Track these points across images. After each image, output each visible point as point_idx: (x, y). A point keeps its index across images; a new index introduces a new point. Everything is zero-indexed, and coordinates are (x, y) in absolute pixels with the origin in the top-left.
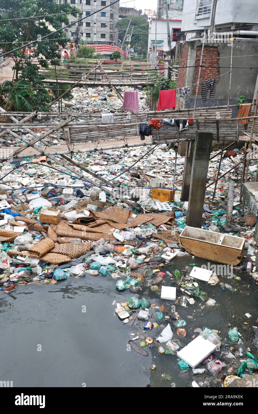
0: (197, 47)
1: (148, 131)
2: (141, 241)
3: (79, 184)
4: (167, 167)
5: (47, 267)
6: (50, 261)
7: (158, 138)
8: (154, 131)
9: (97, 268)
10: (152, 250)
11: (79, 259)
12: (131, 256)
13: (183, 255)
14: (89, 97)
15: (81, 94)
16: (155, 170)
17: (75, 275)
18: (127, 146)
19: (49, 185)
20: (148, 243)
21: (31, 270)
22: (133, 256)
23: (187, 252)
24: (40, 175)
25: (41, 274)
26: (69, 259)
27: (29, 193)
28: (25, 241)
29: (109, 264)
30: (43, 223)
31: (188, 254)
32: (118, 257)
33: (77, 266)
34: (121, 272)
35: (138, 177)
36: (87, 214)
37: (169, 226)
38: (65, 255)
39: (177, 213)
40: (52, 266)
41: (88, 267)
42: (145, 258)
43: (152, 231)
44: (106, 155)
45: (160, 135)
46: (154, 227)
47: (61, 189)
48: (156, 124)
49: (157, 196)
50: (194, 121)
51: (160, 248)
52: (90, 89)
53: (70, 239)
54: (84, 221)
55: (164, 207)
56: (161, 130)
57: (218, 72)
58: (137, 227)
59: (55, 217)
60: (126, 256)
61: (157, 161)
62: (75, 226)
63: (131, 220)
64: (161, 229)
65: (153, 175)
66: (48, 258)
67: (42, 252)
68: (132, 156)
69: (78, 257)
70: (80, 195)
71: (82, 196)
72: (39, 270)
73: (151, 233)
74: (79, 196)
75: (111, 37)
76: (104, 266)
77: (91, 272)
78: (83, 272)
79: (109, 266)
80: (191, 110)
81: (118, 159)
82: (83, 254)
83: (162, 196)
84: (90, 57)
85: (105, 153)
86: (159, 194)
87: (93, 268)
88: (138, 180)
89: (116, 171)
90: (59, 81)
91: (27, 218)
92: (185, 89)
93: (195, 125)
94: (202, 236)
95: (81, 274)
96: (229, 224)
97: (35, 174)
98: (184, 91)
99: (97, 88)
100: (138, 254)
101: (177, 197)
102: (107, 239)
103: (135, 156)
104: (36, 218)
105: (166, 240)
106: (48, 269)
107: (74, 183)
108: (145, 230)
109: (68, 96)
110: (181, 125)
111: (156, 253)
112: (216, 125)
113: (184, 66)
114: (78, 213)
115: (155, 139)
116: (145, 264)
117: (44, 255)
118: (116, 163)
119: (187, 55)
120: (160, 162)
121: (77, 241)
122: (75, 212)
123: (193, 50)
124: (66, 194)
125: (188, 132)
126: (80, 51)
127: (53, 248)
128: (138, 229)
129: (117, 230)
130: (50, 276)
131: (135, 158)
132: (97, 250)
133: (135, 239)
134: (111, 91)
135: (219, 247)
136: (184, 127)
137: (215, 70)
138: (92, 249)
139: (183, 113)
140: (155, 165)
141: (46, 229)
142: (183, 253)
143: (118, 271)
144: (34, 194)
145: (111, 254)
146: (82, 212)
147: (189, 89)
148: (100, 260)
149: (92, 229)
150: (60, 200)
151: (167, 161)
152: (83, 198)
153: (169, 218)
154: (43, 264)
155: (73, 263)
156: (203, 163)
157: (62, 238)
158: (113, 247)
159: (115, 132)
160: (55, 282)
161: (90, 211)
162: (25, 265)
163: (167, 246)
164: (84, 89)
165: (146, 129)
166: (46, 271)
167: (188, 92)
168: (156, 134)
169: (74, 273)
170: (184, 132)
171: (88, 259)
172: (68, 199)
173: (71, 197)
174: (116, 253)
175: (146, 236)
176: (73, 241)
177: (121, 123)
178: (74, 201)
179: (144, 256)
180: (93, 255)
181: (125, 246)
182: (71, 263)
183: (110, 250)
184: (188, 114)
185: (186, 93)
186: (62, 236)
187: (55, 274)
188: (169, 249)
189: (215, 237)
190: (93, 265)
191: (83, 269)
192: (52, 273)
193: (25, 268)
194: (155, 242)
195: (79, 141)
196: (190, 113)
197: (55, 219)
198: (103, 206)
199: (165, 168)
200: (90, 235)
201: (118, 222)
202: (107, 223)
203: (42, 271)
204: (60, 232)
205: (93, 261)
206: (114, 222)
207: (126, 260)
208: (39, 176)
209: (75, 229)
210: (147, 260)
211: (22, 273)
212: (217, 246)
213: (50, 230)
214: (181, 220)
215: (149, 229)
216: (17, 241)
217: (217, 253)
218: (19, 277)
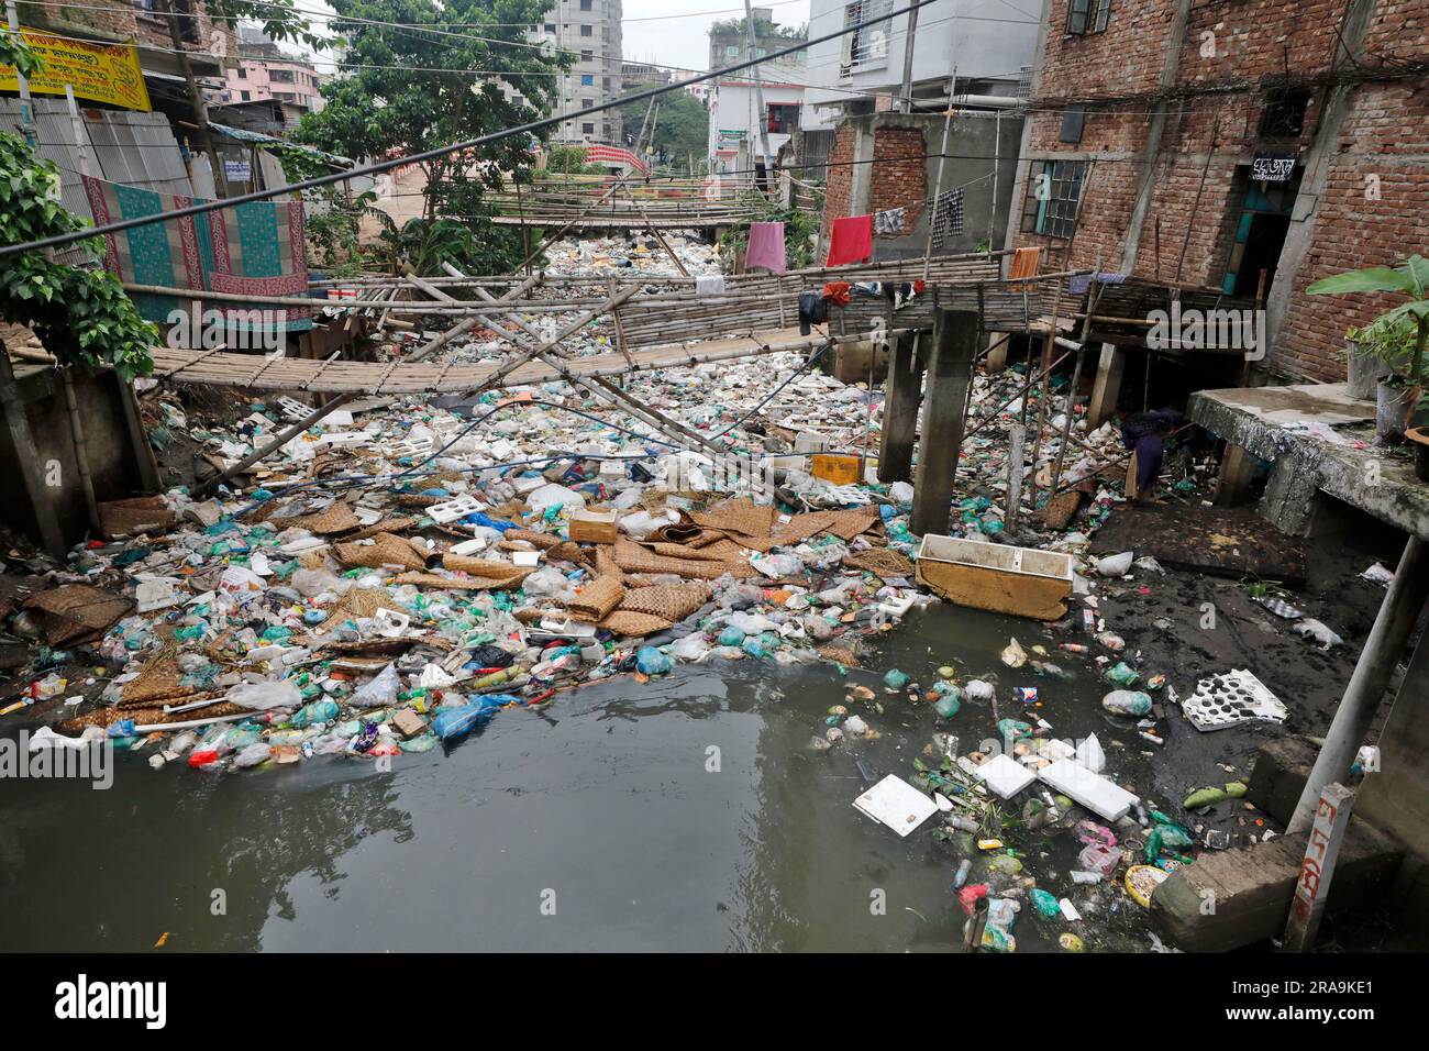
0: (877, 129)
2: (818, 576)
3: (633, 450)
4: (821, 408)
5: (615, 645)
6: (622, 630)
7: (843, 328)
8: (834, 311)
9: (736, 643)
10: (852, 594)
11: (687, 621)
12: (807, 610)
13: (925, 602)
14: (586, 260)
15: (563, 255)
16: (796, 417)
17: (688, 661)
18: (767, 349)
19: (560, 456)
20: (837, 580)
21: (580, 653)
22: (813, 609)
23: (935, 594)
24: (529, 435)
25: (605, 662)
26: (665, 624)
27: (518, 475)
28: (551, 584)
29: (765, 631)
30: (580, 544)
31: (933, 598)
32: (779, 615)
33: (688, 638)
34: (798, 647)
35: (763, 432)
36: (675, 517)
37: (875, 539)
38: (653, 613)
39: (885, 509)
40: (629, 642)
41: (713, 640)
42: (843, 614)
43: (838, 551)
45: (847, 321)
46: (840, 543)
47: (594, 464)
48: (840, 294)
49: (826, 472)
50: (927, 285)
51: (869, 590)
52: (584, 245)
53: (655, 578)
54: (675, 534)
55: (850, 495)
56: (850, 310)
58: (799, 543)
59: (608, 525)
60: (796, 611)
61: (793, 397)
62: (658, 546)
63: (780, 528)
64: (857, 546)
65: (792, 426)
66: (617, 622)
67: (603, 609)
68: (730, 386)
69: (684, 619)
70: (642, 477)
71: (648, 478)
72: (597, 650)
73: (839, 557)
74: (638, 478)
75: (607, 129)
76: (753, 635)
77: (725, 651)
78: (706, 653)
79: (765, 636)
80: (907, 266)
81: (700, 395)
82: (692, 611)
83: (837, 471)
84: (578, 171)
86: (830, 467)
87: (728, 642)
88: (763, 438)
89: (706, 420)
90: (526, 222)
91: (532, 532)
92: (894, 214)
93: (928, 297)
94: (966, 555)
95: (702, 657)
96: (1013, 528)
97: (515, 433)
98: (891, 220)
99: (600, 241)
100: (823, 606)
101: (871, 474)
102: (739, 573)
103: (737, 386)
104: (555, 533)
105: (879, 572)
106: (620, 650)
107: (618, 449)
108: (821, 548)
109: (540, 260)
110: (898, 296)
111: (864, 601)
112: (977, 294)
114: (653, 516)
115: (834, 332)
116: (846, 627)
117: (607, 615)
118: (699, 402)
119: (853, 149)
120: (800, 398)
121: (671, 581)
122: (644, 515)
123: (866, 136)
124: (609, 475)
125: (914, 313)
126: (551, 159)
127: (622, 599)
128: (802, 549)
129: (755, 553)
130: (629, 666)
131: (741, 392)
132: (725, 601)
133: (802, 572)
134: (634, 246)
135: (1016, 576)
136: (904, 300)
138: (710, 599)
139: (886, 271)
140: (791, 406)
141: (592, 556)
142: (925, 597)
143: (789, 646)
144: (527, 476)
145: (760, 609)
146: (664, 513)
147: (900, 214)
148: (742, 622)
149: (700, 552)
150: (598, 489)
151: (817, 397)
152: (650, 483)
153: (871, 520)
154: (606, 636)
155: (675, 633)
156: (955, 383)
157: (634, 576)
158: (759, 591)
159: (728, 320)
160: (644, 679)
161: (680, 511)
162: (566, 642)
163: (884, 584)
164: (569, 245)
165: (814, 307)
166: (617, 655)
167: (900, 222)
168: (838, 318)
169: (684, 655)
170: (906, 312)
171: (710, 623)
172: (616, 486)
173: (622, 483)
174: (770, 606)
175: (829, 564)
176: (664, 581)
178: (632, 493)
179: (840, 610)
180: (716, 612)
181: (786, 588)
182: (671, 634)
183: (754, 598)
184: (900, 275)
185: (895, 223)
186: (637, 571)
187: (642, 660)
188: (892, 591)
189: (998, 556)
190: (726, 634)
191: (705, 645)
192: (634, 659)
193: (569, 649)
194: (851, 576)
196: (904, 272)
197: (609, 531)
198: (705, 500)
199: (815, 410)
200: (696, 567)
201: (751, 533)
202: (727, 537)
203: (607, 655)
204: (625, 561)
205: (723, 625)
206: (742, 535)
207: (799, 620)
208: (527, 438)
209: (659, 554)
210: (849, 618)
211: (561, 661)
212: (1012, 577)
213: (601, 557)
214: (897, 524)
215: (830, 547)
216: (531, 585)
217: (1012, 593)
218: (556, 671)
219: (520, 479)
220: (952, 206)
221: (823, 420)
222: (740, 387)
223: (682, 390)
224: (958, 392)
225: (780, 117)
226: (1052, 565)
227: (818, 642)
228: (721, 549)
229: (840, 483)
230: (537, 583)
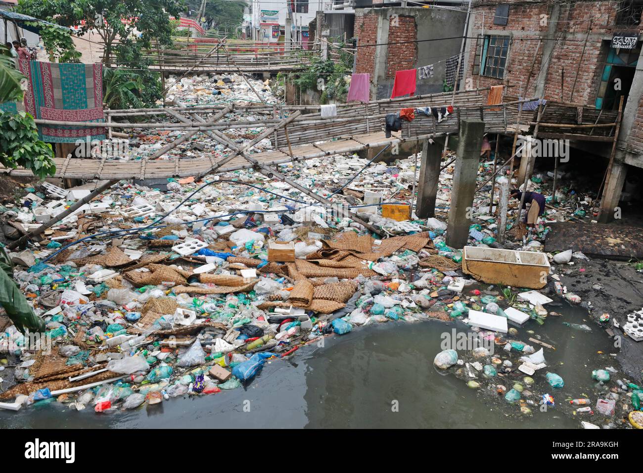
1: (397, 124)
2: (409, 274)
3: (278, 206)
4: (368, 178)
5: (317, 319)
6: (320, 310)
7: (409, 133)
8: (405, 124)
9: (381, 313)
10: (430, 282)
11: (349, 303)
12: (410, 292)
13: (470, 284)
16: (356, 183)
17: (359, 325)
19: (236, 212)
20: (419, 274)
21: (300, 325)
22: (414, 291)
24: (209, 200)
25: (314, 329)
26: (342, 305)
27: (215, 225)
28: (271, 287)
29: (395, 305)
30: (276, 263)
31: (473, 281)
32: (397, 296)
33: (354, 313)
34: (415, 312)
35: (342, 193)
36: (320, 245)
37: (431, 250)
38: (331, 300)
39: (430, 234)
40: (325, 317)
41: (368, 312)
42: (430, 293)
43: (414, 258)
45: (412, 129)
46: (413, 254)
47: (259, 216)
48: (410, 114)
49: (392, 215)
50: (454, 109)
51: (438, 279)
53: (325, 280)
54: (325, 254)
55: (408, 226)
56: (414, 123)
57: (415, 49)
58: (391, 255)
59: (291, 251)
60: (405, 293)
62: (321, 261)
63: (377, 247)
64: (422, 255)
66: (317, 305)
67: (310, 299)
69: (347, 302)
70: (288, 222)
71: (292, 222)
72: (308, 323)
73: (415, 262)
74: (287, 223)
76: (389, 308)
77: (377, 318)
78: (367, 320)
79: (395, 308)
80: (434, 96)
82: (350, 297)
87: (377, 313)
88: (344, 196)
91: (244, 258)
92: (428, 68)
93: (455, 115)
94: (487, 256)
95: (366, 322)
96: (502, 240)
98: (427, 72)
99: (193, 79)
100: (418, 289)
102: (366, 274)
104: (256, 258)
105: (441, 269)
106: (321, 321)
107: (269, 206)
108: (405, 257)
110: (440, 115)
111: (438, 285)
112: (479, 112)
114: (308, 245)
115: (404, 136)
116: (435, 300)
118: (298, 176)
119: (376, 28)
121: (334, 281)
122: (303, 244)
123: (385, 20)
124: (270, 222)
125: (446, 124)
127: (314, 293)
128: (394, 258)
129: (370, 262)
130: (329, 330)
131: (318, 169)
132: (367, 289)
133: (399, 271)
134: (216, 81)
135: (520, 266)
136: (443, 117)
137: (412, 46)
138: (356, 289)
139: (424, 100)
140: (351, 177)
141: (286, 270)
142: (469, 281)
143: (410, 313)
144: (221, 225)
145: (385, 293)
146: (313, 243)
147: (432, 68)
149: (342, 263)
150: (267, 230)
151: (362, 171)
152: (294, 225)
153: (427, 240)
154: (310, 312)
155: (347, 310)
156: (473, 162)
157: (313, 279)
158: (381, 283)
161: (321, 241)
162: (292, 319)
163: (445, 275)
165: (395, 121)
166: (320, 324)
167: (431, 73)
168: (407, 128)
169: (355, 322)
170: (442, 124)
171: (362, 303)
172: (276, 228)
173: (279, 226)
174: (390, 291)
175: (412, 266)
176: (330, 281)
177: (363, 116)
178: (286, 231)
179: (428, 291)
180: (363, 297)
181: (395, 281)
182: (344, 310)
183: (381, 287)
184: (431, 101)
185: (429, 73)
187: (335, 326)
188: (451, 278)
189: (505, 257)
190: (374, 308)
191: (365, 316)
192: (331, 326)
193: (295, 323)
194: (425, 272)
196: (433, 100)
200: (343, 272)
201: (362, 251)
202: (351, 254)
203: (314, 325)
204: (305, 271)
205: (370, 304)
206: (358, 252)
207: (410, 298)
208: (209, 202)
209: (321, 266)
210: (435, 294)
211: (292, 330)
212: (517, 266)
213: (291, 269)
214: (438, 241)
215: (409, 256)
216: (260, 288)
217: (517, 276)
218: (290, 337)
219: (219, 226)
221: (372, 184)
222: (316, 167)
224: (474, 167)
226: (534, 259)
227: (423, 309)
228: (350, 261)
229: (399, 220)
230: (264, 287)
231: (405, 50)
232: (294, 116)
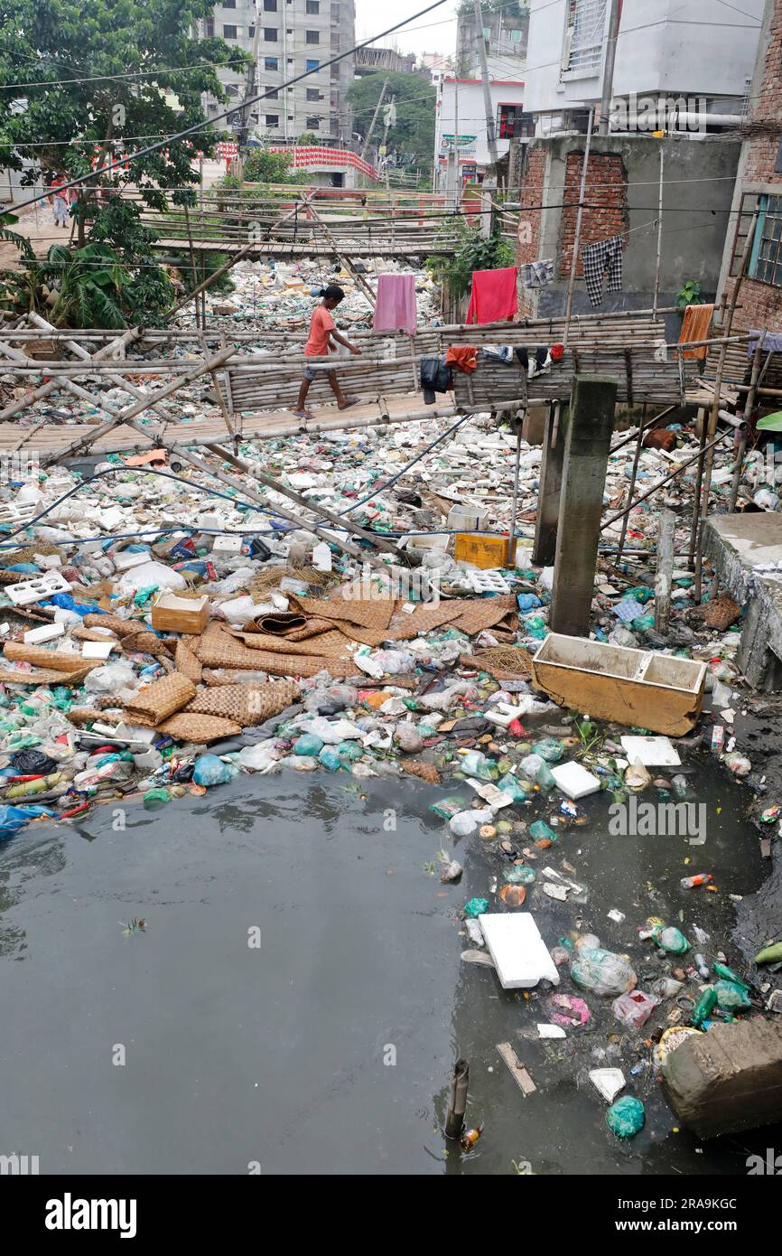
0: (569, 154)
1: (442, 378)
2: (430, 675)
3: (258, 523)
4: (494, 474)
5: (176, 751)
6: (183, 735)
7: (471, 398)
8: (460, 379)
9: (313, 752)
10: (461, 698)
11: (263, 727)
12: (403, 716)
13: (543, 712)
14: (278, 287)
15: (255, 279)
16: (461, 484)
17: (253, 771)
18: (386, 419)
19: (175, 527)
20: (448, 681)
21: (132, 761)
22: (410, 716)
23: (554, 702)
24: (150, 501)
25: (160, 770)
26: (235, 729)
27: (122, 549)
28: (115, 681)
29: (346, 740)
30: (162, 633)
31: (554, 706)
32: (370, 721)
33: (258, 747)
34: (379, 759)
35: (418, 503)
36: (280, 604)
37: (503, 634)
38: (224, 716)
39: (525, 600)
40: (190, 749)
41: (288, 749)
42: (442, 722)
43: (459, 648)
44: (328, 445)
45: (476, 390)
46: (462, 638)
47: (210, 539)
48: (466, 360)
49: (470, 554)
50: (566, 351)
51: (482, 694)
52: (280, 266)
53: (237, 675)
54: (273, 625)
55: (489, 581)
56: (479, 376)
57: (623, 220)
58: (417, 637)
59: (193, 613)
60: (389, 718)
61: (465, 460)
62: (251, 638)
63: (402, 618)
64: (482, 642)
65: (457, 497)
66: (176, 727)
67: (161, 711)
68: (398, 445)
69: (261, 724)
70: (261, 554)
71: (267, 556)
72: (152, 758)
73: (455, 654)
74: (257, 555)
75: (335, 124)
76: (332, 744)
77: (296, 761)
78: (274, 763)
79: (345, 746)
80: (558, 323)
81: (360, 455)
82: (273, 714)
83: (482, 553)
84: (279, 180)
85: (325, 440)
86: (474, 548)
87: (303, 752)
88: (416, 509)
89: (357, 486)
90: (196, 245)
91: (116, 618)
92: (541, 266)
93: (569, 363)
94: (592, 659)
95: (269, 768)
96: (663, 625)
97: (135, 498)
98: (538, 273)
99: (300, 263)
100: (422, 712)
101: (524, 554)
102: (338, 671)
103: (406, 445)
104: (141, 619)
105: (497, 673)
106: (179, 758)
107: (243, 521)
108: (439, 644)
109: (221, 284)
110: (532, 362)
111: (471, 707)
112: (623, 361)
113: (536, 205)
114: (256, 602)
115: (462, 401)
116: (441, 738)
117: (167, 718)
118: (356, 464)
119: (542, 176)
120: (474, 461)
121: (256, 678)
122: (247, 600)
123: (556, 162)
124: (223, 552)
125: (551, 382)
126: (251, 165)
127: (192, 699)
128: (419, 644)
129: (363, 647)
130: (185, 777)
131: (407, 452)
132: (311, 702)
133: (412, 671)
134: (338, 270)
135: (638, 687)
136: (539, 367)
137: (617, 215)
138: (296, 701)
139: (535, 330)
140: (462, 470)
141: (171, 648)
142: (542, 705)
143: (370, 757)
144: (133, 551)
145: (350, 713)
146: (269, 600)
147: (550, 266)
148: (320, 729)
149: (297, 646)
150: (206, 568)
151: (493, 459)
152: (269, 562)
153: (502, 613)
154: (165, 742)
155: (248, 739)
156: (592, 462)
157: (216, 673)
158: (353, 693)
159: (355, 382)
160: (201, 792)
161: (290, 598)
162: (116, 748)
163: (500, 688)
164: (263, 267)
165: (438, 373)
166: (174, 764)
167: (548, 275)
168: (465, 386)
169: (250, 765)
170: (540, 381)
171: (288, 728)
172: (229, 565)
173: (237, 560)
174: (361, 709)
175: (443, 662)
176: (247, 679)
177: (371, 359)
178: (245, 571)
179: (438, 717)
180: (300, 716)
181: (388, 690)
182: (240, 740)
183: (347, 701)
184: (550, 333)
185: (543, 276)
186: (214, 667)
187: (197, 771)
188: (505, 696)
189: (627, 662)
190: (303, 743)
191: (275, 754)
192: (191, 768)
193: (117, 756)
194: (465, 677)
195: (256, 406)
196: (554, 330)
197: (195, 621)
198: (325, 584)
199: (487, 477)
200: (290, 663)
201: (366, 624)
202: (336, 628)
203: (164, 762)
204: (209, 654)
205: (300, 732)
206: (355, 625)
207: (389, 729)
208: (147, 504)
209: (249, 647)
210: (447, 727)
211: (107, 769)
212: (633, 686)
213: (181, 649)
214: (535, 617)
215: (450, 642)
216: (94, 682)
217: (634, 705)
218: (102, 780)
219: (124, 554)
220: (609, 258)
221: (493, 489)
222: (410, 446)
223: (340, 450)
224: (597, 473)
225: (513, 121)
226: (684, 673)
227: (405, 754)
228: (327, 643)
229: (482, 566)
230: (99, 679)
231: (600, 221)
232: (223, 356)
